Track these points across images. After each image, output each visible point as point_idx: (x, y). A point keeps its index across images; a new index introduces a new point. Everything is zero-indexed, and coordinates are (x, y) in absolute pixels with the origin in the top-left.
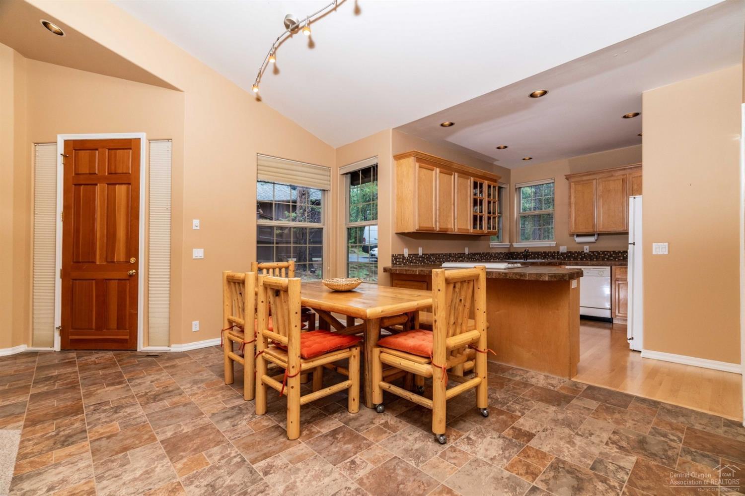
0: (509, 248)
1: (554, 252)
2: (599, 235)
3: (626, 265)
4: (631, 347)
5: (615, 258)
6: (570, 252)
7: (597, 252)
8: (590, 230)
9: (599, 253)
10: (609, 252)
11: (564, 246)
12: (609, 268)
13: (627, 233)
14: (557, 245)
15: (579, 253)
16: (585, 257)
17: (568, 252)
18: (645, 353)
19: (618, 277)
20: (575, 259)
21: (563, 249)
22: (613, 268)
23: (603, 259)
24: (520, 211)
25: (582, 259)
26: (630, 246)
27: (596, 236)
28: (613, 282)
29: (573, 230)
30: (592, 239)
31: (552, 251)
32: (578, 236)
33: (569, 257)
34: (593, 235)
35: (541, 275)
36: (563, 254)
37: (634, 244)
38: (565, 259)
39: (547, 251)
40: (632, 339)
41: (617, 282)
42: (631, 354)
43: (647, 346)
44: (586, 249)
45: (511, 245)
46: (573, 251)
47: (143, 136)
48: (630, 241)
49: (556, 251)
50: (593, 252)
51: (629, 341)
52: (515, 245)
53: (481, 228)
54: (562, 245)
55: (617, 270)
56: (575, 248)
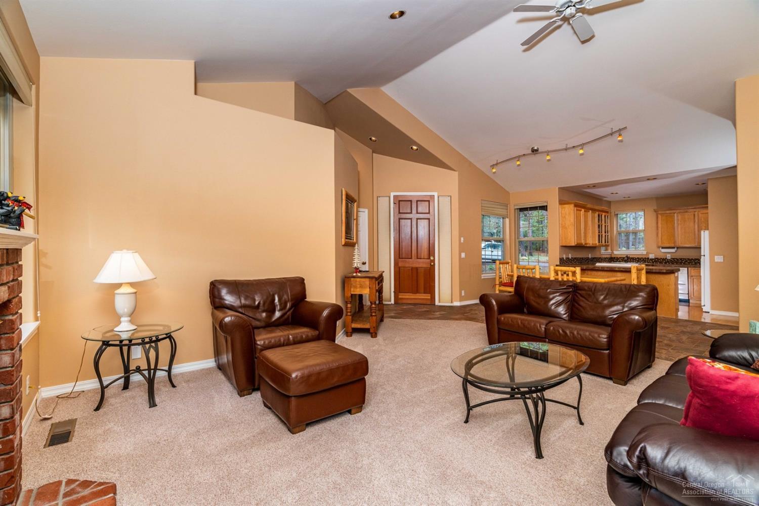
0: (611, 254)
1: (645, 258)
2: (677, 248)
3: (700, 267)
4: (704, 310)
5: (689, 263)
6: (657, 258)
7: (677, 259)
8: (673, 245)
9: (678, 260)
10: (685, 259)
11: (652, 254)
12: (687, 269)
13: (700, 248)
14: (648, 253)
15: (663, 259)
16: (668, 262)
17: (655, 259)
18: (712, 312)
19: (693, 274)
20: (660, 262)
21: (652, 256)
22: (689, 269)
23: (681, 263)
24: (617, 229)
25: (666, 263)
26: (702, 257)
27: (676, 249)
28: (689, 277)
29: (660, 244)
30: (673, 250)
31: (644, 257)
32: (663, 248)
33: (656, 261)
34: (674, 248)
35: (662, 270)
36: (652, 259)
37: (704, 256)
38: (653, 262)
39: (640, 257)
40: (704, 306)
41: (692, 278)
42: (704, 314)
43: (713, 308)
44: (669, 257)
45: (613, 252)
46: (659, 257)
47: (436, 194)
48: (702, 254)
49: (647, 257)
50: (673, 259)
51: (702, 307)
52: (615, 252)
53: (602, 243)
54: (651, 254)
55: (693, 271)
56: (660, 256)
